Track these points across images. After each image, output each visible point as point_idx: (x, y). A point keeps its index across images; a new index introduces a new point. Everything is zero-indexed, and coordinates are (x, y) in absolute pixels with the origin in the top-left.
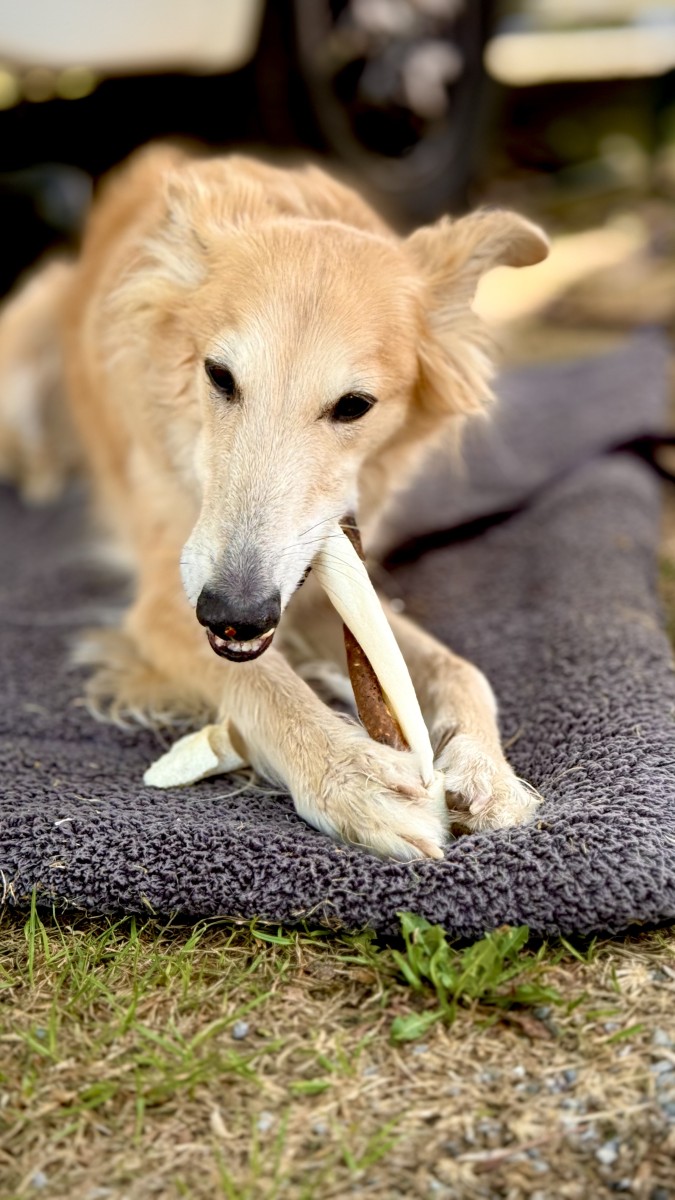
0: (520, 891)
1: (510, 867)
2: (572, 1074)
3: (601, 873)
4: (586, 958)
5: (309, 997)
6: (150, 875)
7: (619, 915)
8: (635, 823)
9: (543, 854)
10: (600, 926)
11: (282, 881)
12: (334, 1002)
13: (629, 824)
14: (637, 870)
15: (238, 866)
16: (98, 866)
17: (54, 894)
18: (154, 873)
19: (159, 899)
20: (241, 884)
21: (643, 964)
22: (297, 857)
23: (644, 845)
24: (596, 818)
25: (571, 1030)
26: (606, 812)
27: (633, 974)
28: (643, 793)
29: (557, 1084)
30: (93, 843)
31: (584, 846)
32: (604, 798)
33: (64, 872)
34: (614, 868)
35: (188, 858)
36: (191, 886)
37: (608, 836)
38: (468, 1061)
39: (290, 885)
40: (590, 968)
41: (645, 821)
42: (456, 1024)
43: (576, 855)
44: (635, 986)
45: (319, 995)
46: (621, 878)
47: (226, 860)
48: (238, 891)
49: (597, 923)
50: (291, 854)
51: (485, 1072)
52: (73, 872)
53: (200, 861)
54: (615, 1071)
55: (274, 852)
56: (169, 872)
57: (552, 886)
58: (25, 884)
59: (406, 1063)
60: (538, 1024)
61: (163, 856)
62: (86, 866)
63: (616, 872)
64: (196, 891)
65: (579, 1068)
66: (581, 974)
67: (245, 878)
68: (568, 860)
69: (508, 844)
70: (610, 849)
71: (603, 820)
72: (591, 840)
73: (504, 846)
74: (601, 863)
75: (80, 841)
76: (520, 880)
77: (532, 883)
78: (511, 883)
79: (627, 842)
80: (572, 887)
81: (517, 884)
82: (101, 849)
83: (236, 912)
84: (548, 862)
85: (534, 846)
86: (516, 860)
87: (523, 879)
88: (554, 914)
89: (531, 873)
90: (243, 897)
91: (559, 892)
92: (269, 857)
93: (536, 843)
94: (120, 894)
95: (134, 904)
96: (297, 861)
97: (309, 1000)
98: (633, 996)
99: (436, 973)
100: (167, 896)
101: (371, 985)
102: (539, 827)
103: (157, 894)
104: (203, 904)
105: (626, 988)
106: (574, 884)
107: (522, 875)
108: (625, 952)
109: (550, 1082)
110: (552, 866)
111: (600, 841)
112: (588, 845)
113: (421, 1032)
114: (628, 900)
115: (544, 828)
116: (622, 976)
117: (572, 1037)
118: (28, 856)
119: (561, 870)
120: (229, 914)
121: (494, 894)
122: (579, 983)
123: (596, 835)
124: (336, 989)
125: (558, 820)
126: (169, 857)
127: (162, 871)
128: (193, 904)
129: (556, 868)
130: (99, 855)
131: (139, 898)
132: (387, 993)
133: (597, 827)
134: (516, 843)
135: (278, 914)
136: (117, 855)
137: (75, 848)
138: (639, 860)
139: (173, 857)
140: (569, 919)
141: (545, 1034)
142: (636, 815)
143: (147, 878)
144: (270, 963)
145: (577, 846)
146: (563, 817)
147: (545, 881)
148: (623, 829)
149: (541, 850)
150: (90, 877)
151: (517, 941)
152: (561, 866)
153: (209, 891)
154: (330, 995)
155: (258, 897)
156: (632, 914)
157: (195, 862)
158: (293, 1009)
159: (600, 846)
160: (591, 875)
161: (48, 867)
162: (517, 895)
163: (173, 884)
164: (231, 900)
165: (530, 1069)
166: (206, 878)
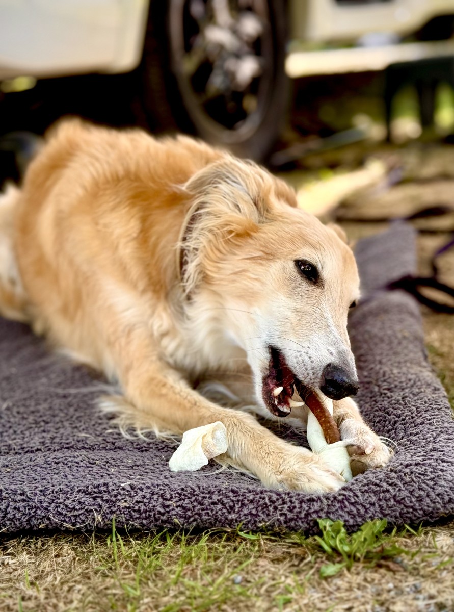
0: (381, 503)
1: (375, 493)
2: (418, 585)
3: (424, 491)
4: (418, 534)
5: (271, 563)
6: (177, 507)
7: (435, 511)
8: (439, 465)
9: (392, 483)
10: (425, 518)
11: (250, 508)
12: (285, 565)
13: (437, 466)
14: (443, 488)
15: (225, 500)
16: (147, 504)
17: (124, 519)
18: (179, 506)
19: (183, 519)
20: (228, 510)
21: (447, 536)
22: (257, 494)
23: (445, 476)
24: (419, 464)
25: (415, 566)
26: (424, 460)
27: (442, 539)
28: (443, 451)
29: (411, 590)
30: (143, 493)
31: (414, 478)
32: (422, 453)
33: (129, 508)
34: (431, 487)
35: (198, 498)
36: (201, 511)
37: (426, 472)
38: (363, 583)
39: (255, 510)
40: (419, 539)
41: (445, 464)
42: (353, 569)
43: (410, 482)
44: (445, 545)
45: (276, 562)
46: (435, 492)
47: (219, 498)
48: (226, 514)
49: (423, 516)
50: (254, 493)
51: (372, 587)
52: (134, 507)
53: (205, 499)
54: (440, 581)
55: (245, 492)
56: (188, 505)
57: (398, 499)
58: (107, 515)
59: (330, 586)
60: (397, 565)
61: (183, 497)
62: (140, 504)
63: (431, 490)
64: (204, 514)
65: (421, 583)
66: (415, 542)
67: (230, 506)
68: (406, 485)
69: (374, 480)
70: (428, 478)
71: (423, 464)
72: (417, 474)
73: (371, 481)
74: (424, 485)
75: (136, 492)
76: (381, 497)
77: (387, 498)
78: (377, 500)
79: (436, 474)
80: (409, 499)
81: (380, 500)
82: (148, 496)
83: (226, 525)
84: (395, 487)
85: (387, 480)
86: (378, 488)
87: (383, 497)
88: (400, 513)
89: (386, 493)
90: (230, 517)
91: (402, 502)
92: (242, 495)
93: (388, 478)
94: (162, 517)
95: (169, 523)
96: (258, 496)
97: (271, 564)
98: (445, 549)
99: (340, 544)
100: (187, 518)
101: (304, 555)
102: (389, 470)
103: (181, 517)
104: (208, 521)
105: (441, 546)
106: (411, 498)
107: (382, 495)
108: (437, 530)
109: (408, 589)
110: (397, 489)
111: (422, 475)
112: (416, 477)
113: (335, 572)
114: (439, 503)
115: (392, 471)
116: (438, 541)
117: (415, 569)
118: (107, 501)
119: (403, 490)
120: (222, 526)
121: (368, 506)
122: (415, 546)
123: (420, 471)
124: (285, 558)
125: (399, 466)
126: (186, 497)
127: (183, 505)
128: (202, 521)
129: (400, 490)
130: (147, 499)
131: (172, 519)
132: (314, 557)
133: (419, 468)
134: (378, 480)
135: (249, 526)
136: (158, 499)
137: (134, 496)
138: (443, 483)
139: (189, 498)
140: (408, 515)
141: (401, 569)
142: (440, 461)
143: (176, 509)
144: (247, 549)
145: (410, 478)
146: (401, 464)
147: (394, 497)
148: (434, 469)
149: (391, 481)
150: (144, 510)
151: (380, 527)
152: (403, 488)
153: (211, 514)
154: (282, 561)
155: (238, 517)
156: (442, 510)
157: (202, 500)
158: (263, 569)
159: (422, 477)
160: (419, 491)
161: (120, 506)
162: (380, 506)
163: (190, 512)
164: (223, 518)
165: (396, 585)
166: (209, 507)
